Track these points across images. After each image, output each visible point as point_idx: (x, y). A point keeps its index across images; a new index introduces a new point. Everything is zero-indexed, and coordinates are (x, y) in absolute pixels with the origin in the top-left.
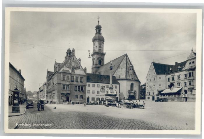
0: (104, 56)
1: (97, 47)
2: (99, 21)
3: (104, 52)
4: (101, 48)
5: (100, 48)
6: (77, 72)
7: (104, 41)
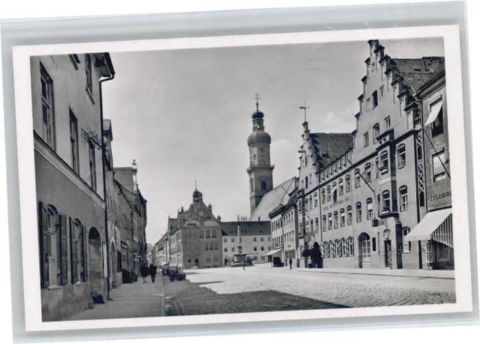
0: (272, 171)
1: (256, 157)
2: (257, 104)
3: (272, 164)
4: (264, 159)
5: (262, 157)
6: (208, 223)
7: (269, 142)
